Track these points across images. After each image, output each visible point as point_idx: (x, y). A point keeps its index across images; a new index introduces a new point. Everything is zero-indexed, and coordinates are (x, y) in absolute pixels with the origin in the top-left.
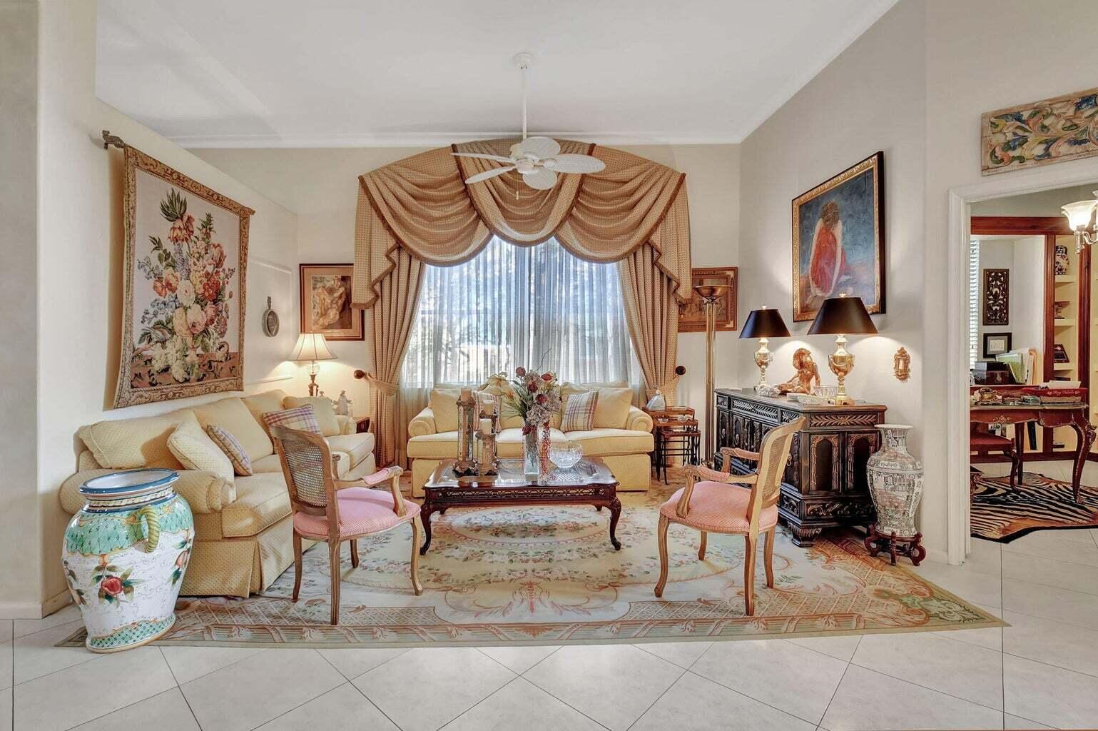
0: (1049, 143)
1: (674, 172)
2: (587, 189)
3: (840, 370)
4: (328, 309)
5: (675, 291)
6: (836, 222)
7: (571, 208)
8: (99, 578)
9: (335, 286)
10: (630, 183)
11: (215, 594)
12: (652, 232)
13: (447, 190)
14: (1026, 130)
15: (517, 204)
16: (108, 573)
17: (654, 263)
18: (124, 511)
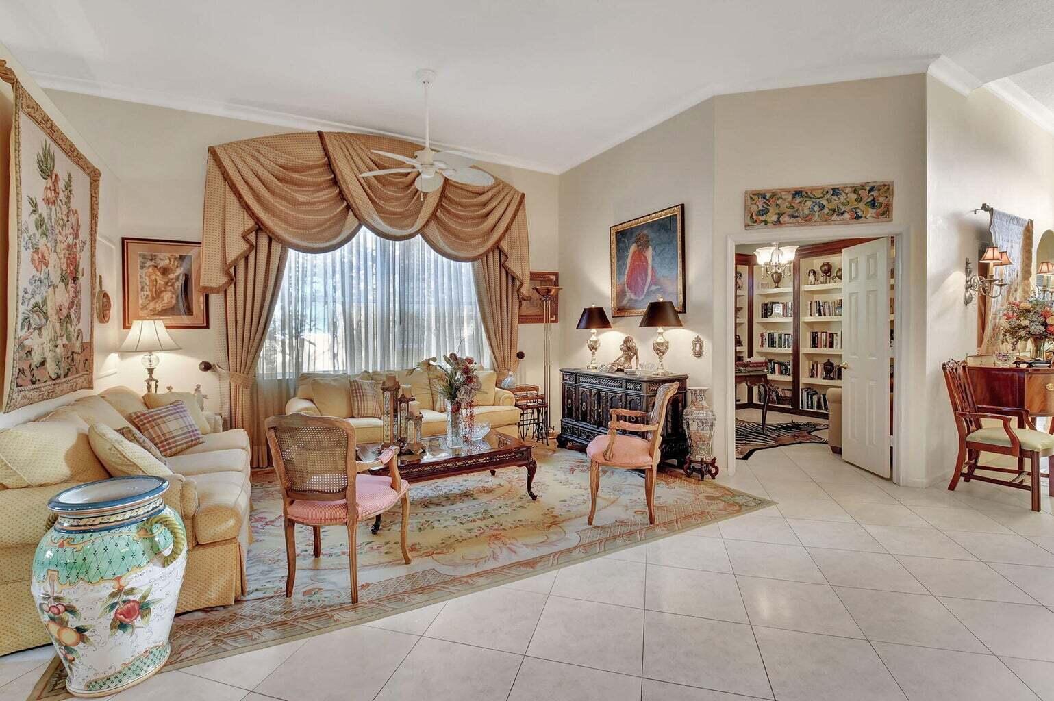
0: (780, 215)
1: (516, 191)
2: (449, 195)
3: (660, 351)
4: (162, 292)
5: (519, 290)
6: (648, 247)
7: (436, 209)
8: (112, 606)
9: (171, 265)
10: (484, 195)
11: (189, 610)
12: (500, 239)
13: (310, 175)
14: (768, 205)
15: (385, 199)
16: (125, 597)
17: (502, 265)
18: (131, 524)
